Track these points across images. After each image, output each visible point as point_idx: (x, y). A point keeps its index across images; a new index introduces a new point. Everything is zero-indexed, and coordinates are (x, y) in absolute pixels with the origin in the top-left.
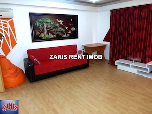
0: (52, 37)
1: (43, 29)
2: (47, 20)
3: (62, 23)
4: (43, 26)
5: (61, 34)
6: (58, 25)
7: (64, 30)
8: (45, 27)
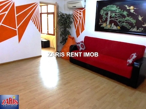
0: (115, 28)
1: (107, 19)
2: (112, 7)
3: (132, 11)
4: (107, 14)
5: (128, 27)
6: (125, 13)
7: (134, 21)
8: (109, 15)
